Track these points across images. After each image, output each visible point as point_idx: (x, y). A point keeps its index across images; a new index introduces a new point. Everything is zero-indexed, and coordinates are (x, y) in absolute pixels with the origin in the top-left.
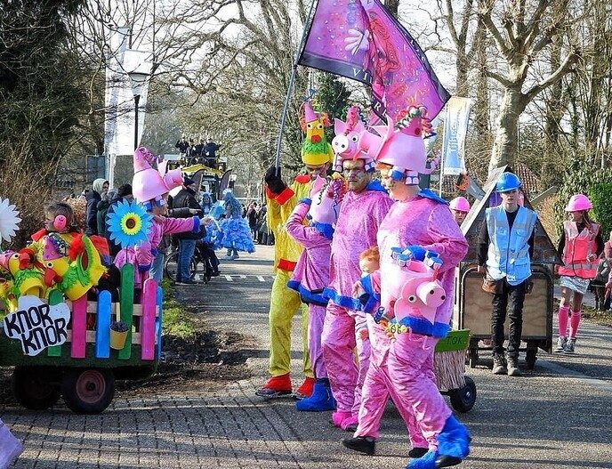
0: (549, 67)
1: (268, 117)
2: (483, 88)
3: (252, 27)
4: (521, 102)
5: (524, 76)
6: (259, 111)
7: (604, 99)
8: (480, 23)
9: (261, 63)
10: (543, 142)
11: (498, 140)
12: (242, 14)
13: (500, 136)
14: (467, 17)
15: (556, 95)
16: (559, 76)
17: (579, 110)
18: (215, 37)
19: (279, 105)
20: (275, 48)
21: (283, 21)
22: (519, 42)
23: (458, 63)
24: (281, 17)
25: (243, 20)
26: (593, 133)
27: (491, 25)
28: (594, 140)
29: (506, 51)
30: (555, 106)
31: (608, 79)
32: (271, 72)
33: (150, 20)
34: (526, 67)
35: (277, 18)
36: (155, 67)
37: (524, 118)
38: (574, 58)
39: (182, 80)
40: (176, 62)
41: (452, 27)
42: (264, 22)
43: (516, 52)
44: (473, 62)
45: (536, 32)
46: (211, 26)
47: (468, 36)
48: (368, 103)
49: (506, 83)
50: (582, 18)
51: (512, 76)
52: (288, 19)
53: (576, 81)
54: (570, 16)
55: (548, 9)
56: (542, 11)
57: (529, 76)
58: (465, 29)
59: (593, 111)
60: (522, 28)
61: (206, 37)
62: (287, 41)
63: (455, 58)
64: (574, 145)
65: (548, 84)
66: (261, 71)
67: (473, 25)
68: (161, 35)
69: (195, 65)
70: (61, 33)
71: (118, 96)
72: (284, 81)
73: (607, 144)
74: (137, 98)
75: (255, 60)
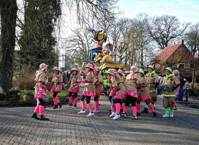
0: (125, 54)
3: (81, 48)
7: (134, 59)
9: (82, 54)
17: (130, 60)
18: (75, 50)
20: (84, 51)
22: (121, 50)
24: (85, 47)
25: (79, 47)
27: (117, 48)
29: (119, 52)
30: (126, 60)
32: (83, 55)
33: (65, 47)
34: (122, 54)
36: (66, 54)
38: (130, 52)
39: (70, 56)
40: (69, 53)
43: (121, 52)
45: (124, 49)
46: (74, 48)
49: (119, 56)
50: (130, 47)
51: (120, 55)
55: (126, 45)
59: (132, 60)
60: (122, 48)
61: (74, 50)
62: (86, 50)
64: (129, 66)
68: (67, 50)
69: (72, 54)
70: (52, 49)
71: (61, 58)
74: (63, 59)
75: (81, 53)
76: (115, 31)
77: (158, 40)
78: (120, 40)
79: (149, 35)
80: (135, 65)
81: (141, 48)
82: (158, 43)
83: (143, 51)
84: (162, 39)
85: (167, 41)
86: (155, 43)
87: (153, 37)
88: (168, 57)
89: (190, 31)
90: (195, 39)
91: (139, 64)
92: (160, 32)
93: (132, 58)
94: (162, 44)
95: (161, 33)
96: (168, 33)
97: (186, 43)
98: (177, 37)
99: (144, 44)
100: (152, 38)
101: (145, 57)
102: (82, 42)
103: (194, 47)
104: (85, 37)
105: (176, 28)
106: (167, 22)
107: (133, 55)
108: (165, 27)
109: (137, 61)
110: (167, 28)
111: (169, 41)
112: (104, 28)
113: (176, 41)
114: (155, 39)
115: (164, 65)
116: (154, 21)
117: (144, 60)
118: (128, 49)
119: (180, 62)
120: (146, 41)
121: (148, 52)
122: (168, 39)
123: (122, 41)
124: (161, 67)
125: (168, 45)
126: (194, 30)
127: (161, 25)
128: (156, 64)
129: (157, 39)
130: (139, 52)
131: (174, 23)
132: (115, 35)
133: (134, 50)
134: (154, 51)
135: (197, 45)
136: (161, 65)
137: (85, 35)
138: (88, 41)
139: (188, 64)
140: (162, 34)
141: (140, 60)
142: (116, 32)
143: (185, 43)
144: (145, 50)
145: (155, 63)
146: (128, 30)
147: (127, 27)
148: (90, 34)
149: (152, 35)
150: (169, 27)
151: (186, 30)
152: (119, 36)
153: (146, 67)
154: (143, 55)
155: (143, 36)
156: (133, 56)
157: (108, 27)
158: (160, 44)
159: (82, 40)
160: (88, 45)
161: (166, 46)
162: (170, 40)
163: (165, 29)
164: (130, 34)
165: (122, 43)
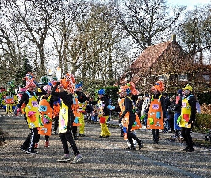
0: (82, 59)
1: (10, 74)
2: (66, 65)
3: (5, 50)
4: (76, 68)
5: (77, 61)
6: (8, 72)
7: (97, 67)
8: (65, 48)
9: (8, 59)
10: (81, 78)
12: (2, 47)
14: (61, 46)
15: (85, 66)
16: (86, 61)
17: (91, 70)
19: (13, 70)
20: (12, 55)
21: (13, 49)
22: (75, 52)
23: (59, 58)
24: (13, 47)
25: (3, 48)
26: (94, 76)
27: (68, 48)
28: (95, 77)
29: (72, 55)
32: (10, 62)
34: (77, 59)
35: (12, 47)
37: (77, 72)
38: (90, 56)
41: (57, 50)
42: (8, 49)
43: (74, 55)
44: (63, 58)
45: (80, 50)
47: (62, 51)
48: (36, 69)
49: (72, 63)
50: (90, 47)
51: (74, 61)
52: (14, 48)
53: (89, 62)
54: (88, 46)
55: (82, 44)
56: (81, 45)
57: (78, 61)
58: (61, 50)
59: (94, 70)
60: (76, 49)
62: (14, 53)
63: (58, 57)
64: (90, 79)
65: (83, 63)
66: (8, 62)
67: (63, 49)
72: (14, 64)
73: (98, 78)
75: (6, 58)
76: (64, 21)
77: (135, 35)
78: (73, 35)
79: (121, 26)
80: (100, 76)
81: (108, 49)
82: (135, 40)
83: (112, 54)
84: (142, 33)
85: (151, 37)
86: (130, 40)
87: (128, 31)
88: (151, 64)
89: (185, 20)
90: (193, 33)
91: (105, 75)
92: (138, 22)
93: (95, 66)
94: (141, 42)
95: (140, 23)
96: (152, 24)
97: (180, 39)
98: (166, 30)
99: (113, 41)
100: (126, 31)
101: (115, 63)
102: (7, 39)
103: (192, 46)
104: (13, 31)
105: (163, 14)
106: (149, 5)
107: (96, 60)
108: (146, 14)
109: (103, 70)
110: (149, 16)
111: (152, 36)
112: (44, 15)
113: (165, 37)
114: (130, 33)
115: (146, 77)
116: (128, 4)
117: (113, 69)
118: (87, 52)
119: (170, 72)
120: (115, 38)
121: (121, 56)
122: (151, 33)
123: (75, 37)
124: (141, 80)
125: (152, 42)
126: (192, 18)
127: (138, 11)
128: (133, 75)
129: (133, 34)
130: (105, 56)
131: (160, 7)
132: (64, 27)
133: (97, 52)
134: (130, 53)
135: (197, 42)
136: (142, 76)
137: (12, 28)
138: (17, 37)
139: (183, 74)
140: (141, 26)
141: (108, 69)
142: (66, 22)
143: (178, 40)
144: (114, 51)
145: (130, 74)
146: (86, 18)
147: (84, 14)
148: (21, 26)
149: (125, 26)
150: (153, 14)
151: (179, 18)
152: (71, 28)
153: (117, 81)
154: (112, 61)
155: (111, 29)
156: (95, 63)
157: (52, 13)
158: (138, 41)
159: (7, 36)
160: (18, 44)
161: (149, 44)
162: (154, 34)
163: (147, 17)
164: (89, 25)
165: (76, 41)
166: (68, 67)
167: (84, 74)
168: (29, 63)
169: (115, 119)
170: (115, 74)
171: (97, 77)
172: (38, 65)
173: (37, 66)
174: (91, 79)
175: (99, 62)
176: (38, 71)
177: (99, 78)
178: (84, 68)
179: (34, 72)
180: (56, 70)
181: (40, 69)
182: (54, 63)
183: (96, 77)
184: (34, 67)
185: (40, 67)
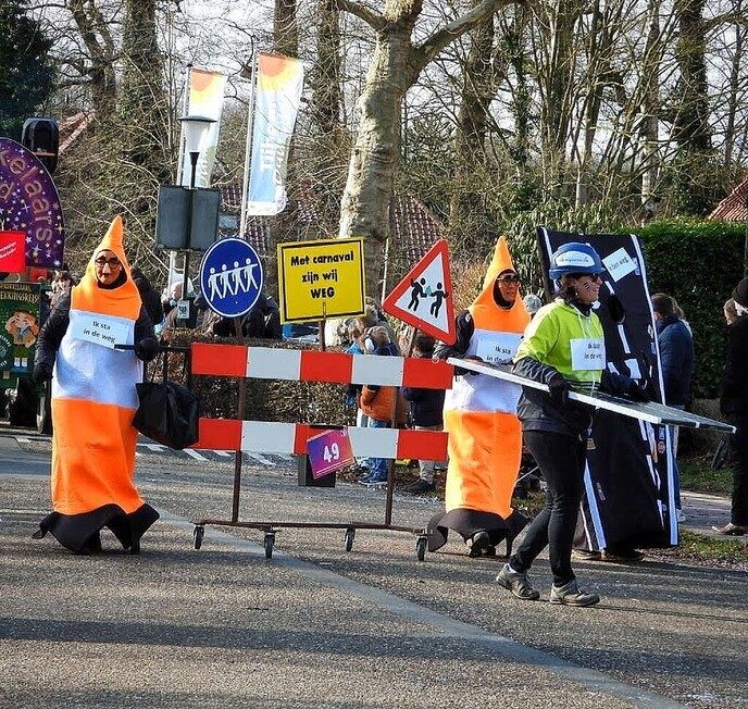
2: (330, 35)
4: (409, 63)
5: (416, 8)
10: (451, 148)
11: (360, 143)
13: (365, 135)
15: (484, 48)
16: (492, 7)
26: (557, 129)
28: (561, 143)
31: (591, 17)
37: (417, 96)
48: (89, 64)
53: (521, 20)
57: (427, 10)
65: (467, 26)
166: (350, 50)
167: (475, 118)
168: (29, 15)
169: (710, 491)
170: (726, 121)
171: (581, 144)
172: (105, 34)
173: (99, 38)
174: (533, 153)
175: (598, 15)
176: (99, 78)
177: (594, 148)
178: (475, 69)
179: (68, 84)
180: (247, 71)
181: (119, 65)
182: (237, 16)
183: (569, 143)
184: (68, 45)
185: (119, 47)
